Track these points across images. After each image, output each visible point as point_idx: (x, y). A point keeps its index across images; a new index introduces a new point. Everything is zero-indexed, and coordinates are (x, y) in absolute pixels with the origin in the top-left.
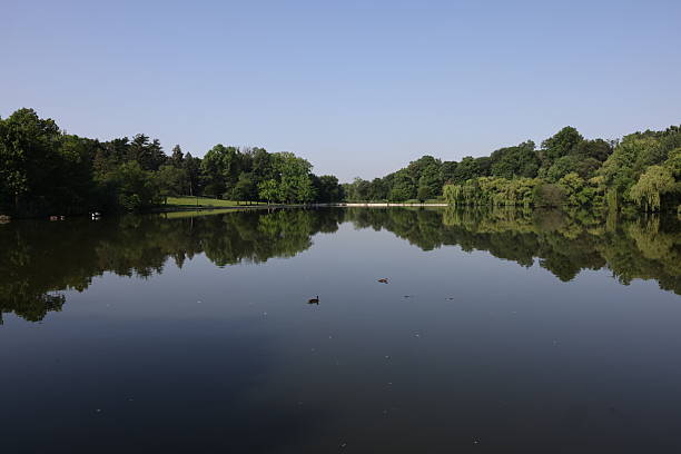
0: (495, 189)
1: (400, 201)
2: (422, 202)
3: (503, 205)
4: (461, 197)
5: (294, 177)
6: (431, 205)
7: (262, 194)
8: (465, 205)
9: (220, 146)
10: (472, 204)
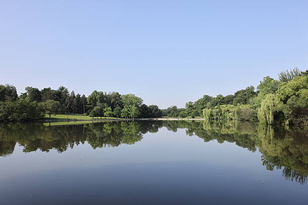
0: (228, 111)
1: (183, 117)
2: (193, 118)
3: (232, 119)
4: (212, 115)
5: (130, 106)
6: (197, 119)
7: (105, 114)
8: (214, 119)
9: (96, 91)
10: (217, 119)
